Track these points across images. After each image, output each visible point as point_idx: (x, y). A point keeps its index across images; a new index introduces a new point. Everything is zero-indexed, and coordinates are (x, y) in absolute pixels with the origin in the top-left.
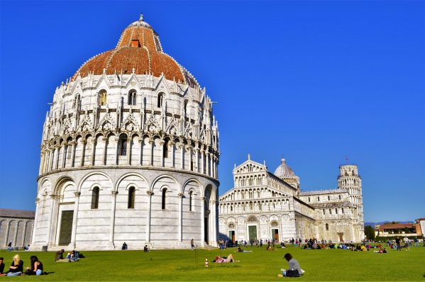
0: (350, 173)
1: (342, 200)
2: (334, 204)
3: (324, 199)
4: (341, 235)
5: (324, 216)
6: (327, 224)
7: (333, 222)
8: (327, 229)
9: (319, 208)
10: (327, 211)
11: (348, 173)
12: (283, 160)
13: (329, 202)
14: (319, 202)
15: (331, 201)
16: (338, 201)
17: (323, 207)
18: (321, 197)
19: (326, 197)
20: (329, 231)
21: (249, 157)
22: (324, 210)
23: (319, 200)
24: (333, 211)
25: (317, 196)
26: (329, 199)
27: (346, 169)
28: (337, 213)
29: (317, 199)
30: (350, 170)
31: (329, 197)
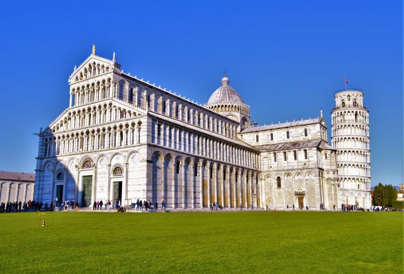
0: (349, 103)
1: (309, 137)
2: (295, 144)
3: (280, 137)
4: (300, 196)
5: (274, 165)
6: (279, 179)
7: (289, 175)
8: (279, 185)
9: (268, 151)
10: (280, 156)
11: (347, 102)
12: (225, 79)
13: (288, 141)
14: (272, 142)
15: (292, 139)
16: (302, 138)
17: (274, 149)
18: (275, 133)
19: (284, 132)
20: (282, 190)
21: (94, 51)
22: (275, 154)
23: (272, 139)
24: (290, 155)
25: (270, 133)
26: (288, 137)
27: (344, 98)
28: (296, 158)
29: (270, 137)
30: (349, 100)
31: (288, 133)
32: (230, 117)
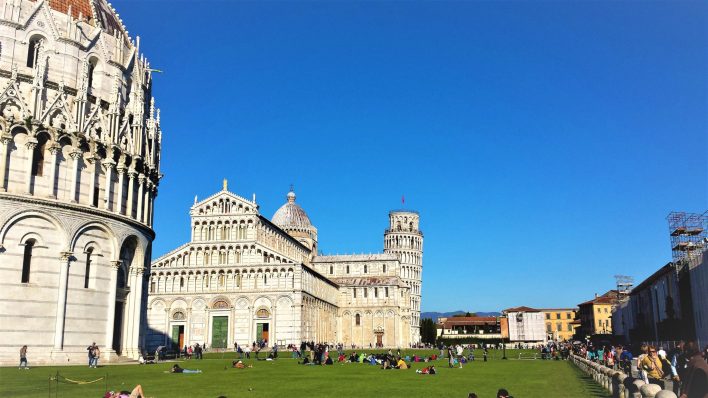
0: (406, 227)
1: (388, 273)
2: (374, 280)
3: (357, 271)
4: (379, 334)
5: (354, 300)
6: (358, 316)
7: (369, 312)
8: (358, 323)
9: (347, 285)
10: (360, 292)
11: (403, 226)
12: (291, 194)
13: (366, 275)
14: (348, 276)
15: (370, 274)
16: (380, 274)
17: (353, 285)
18: (352, 266)
20: (360, 328)
21: (225, 186)
22: (355, 290)
23: (348, 272)
24: (371, 292)
25: (346, 265)
26: (366, 272)
27: (400, 219)
28: (376, 295)
29: (346, 269)
30: (406, 222)
31: (365, 267)
32: (303, 243)
